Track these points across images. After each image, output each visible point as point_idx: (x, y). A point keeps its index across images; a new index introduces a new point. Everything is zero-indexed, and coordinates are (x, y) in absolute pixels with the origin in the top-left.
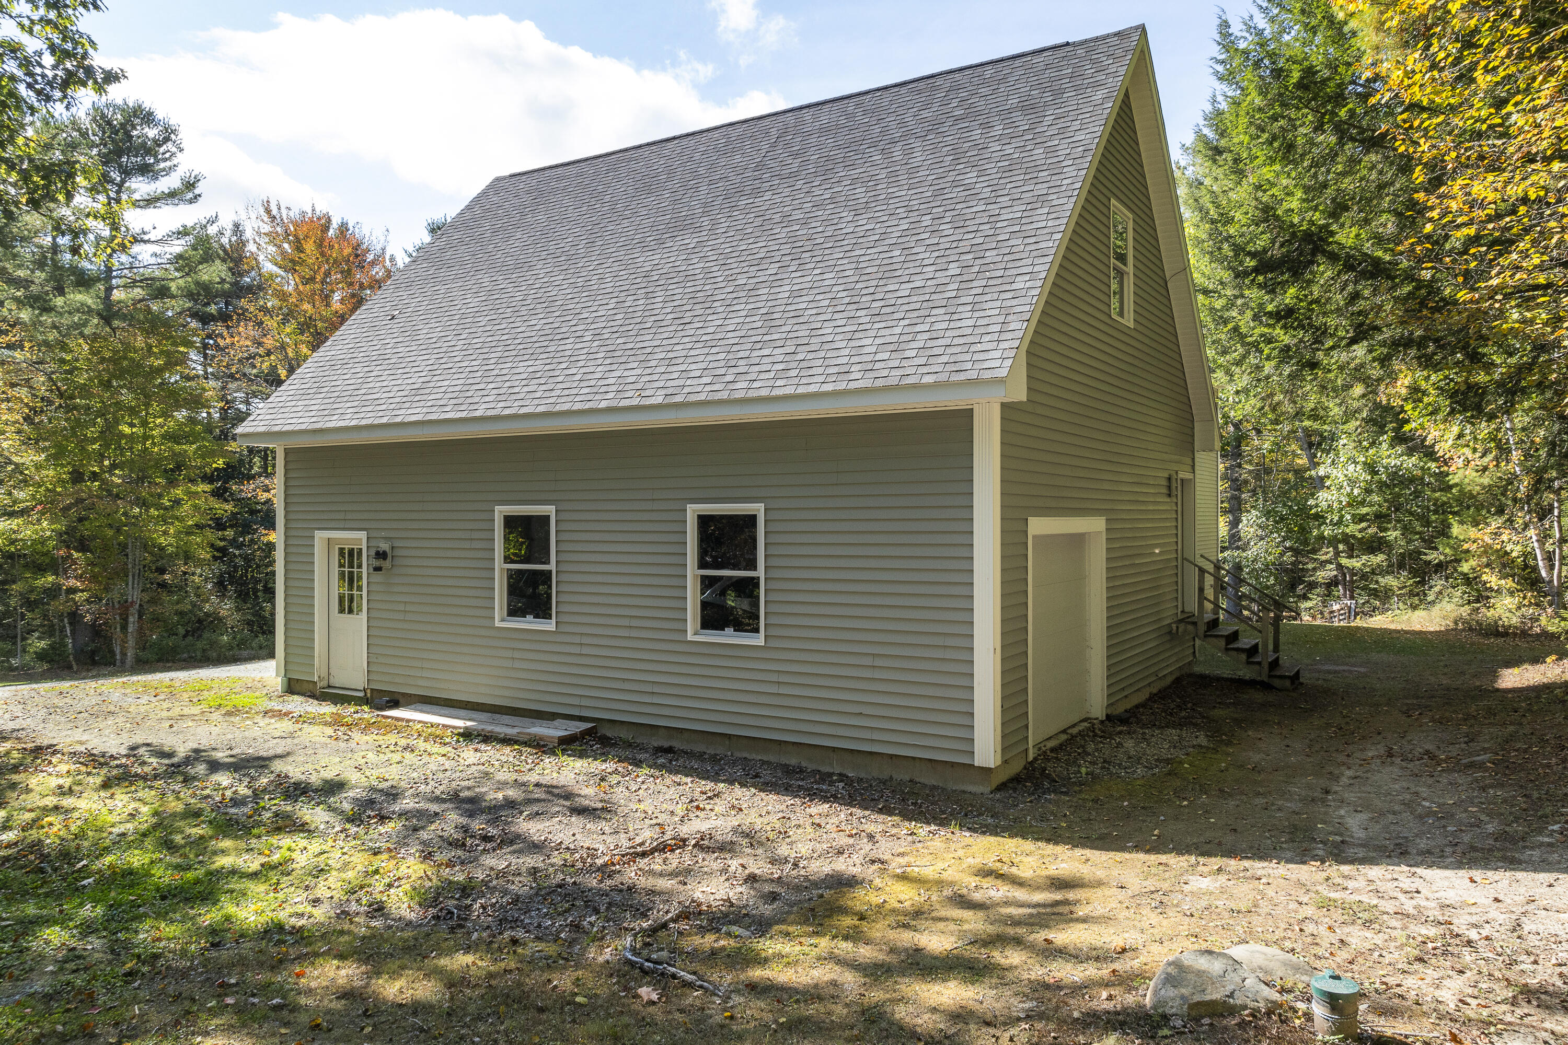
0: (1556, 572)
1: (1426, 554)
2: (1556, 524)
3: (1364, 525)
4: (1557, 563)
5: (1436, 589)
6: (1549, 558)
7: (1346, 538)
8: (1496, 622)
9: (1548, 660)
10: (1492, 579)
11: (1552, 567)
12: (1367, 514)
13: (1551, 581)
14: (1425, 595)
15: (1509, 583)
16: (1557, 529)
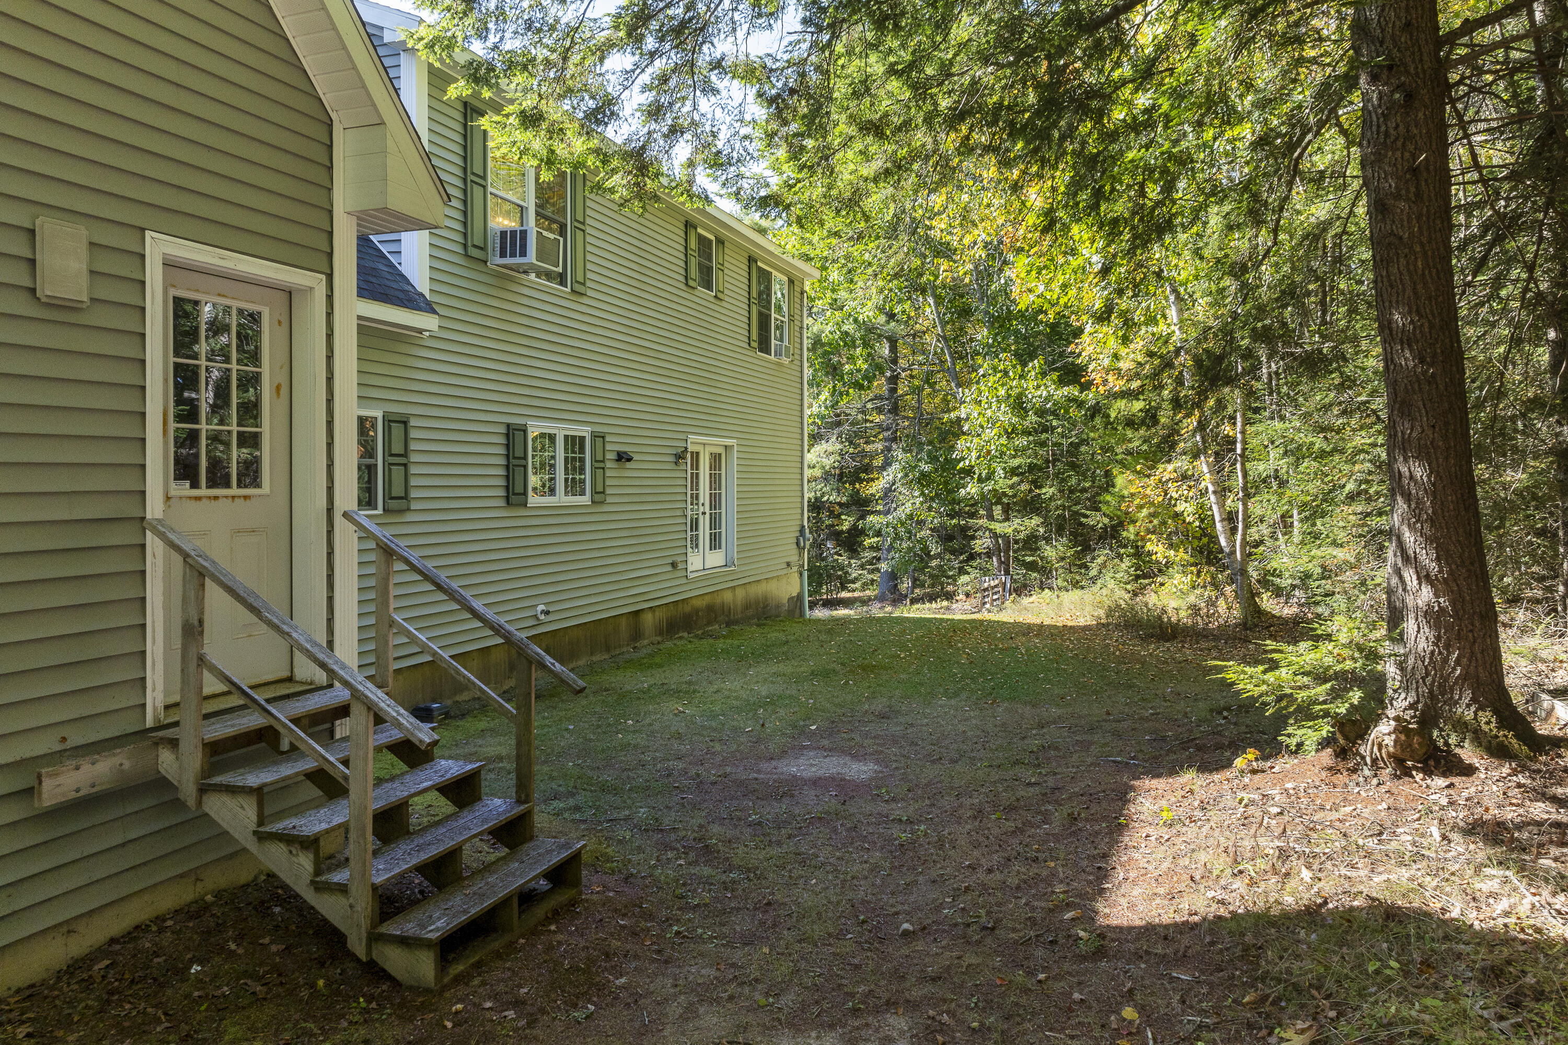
0: (1239, 537)
1: (1086, 516)
2: (1238, 466)
3: (1015, 479)
4: (1240, 526)
5: (1100, 560)
6: (1230, 518)
7: (998, 497)
8: (1160, 618)
9: (1239, 762)
10: (1158, 549)
11: (1234, 530)
12: (1019, 467)
13: (1233, 552)
14: (1087, 568)
15: (1182, 555)
16: (1240, 474)
